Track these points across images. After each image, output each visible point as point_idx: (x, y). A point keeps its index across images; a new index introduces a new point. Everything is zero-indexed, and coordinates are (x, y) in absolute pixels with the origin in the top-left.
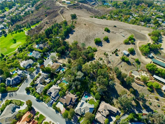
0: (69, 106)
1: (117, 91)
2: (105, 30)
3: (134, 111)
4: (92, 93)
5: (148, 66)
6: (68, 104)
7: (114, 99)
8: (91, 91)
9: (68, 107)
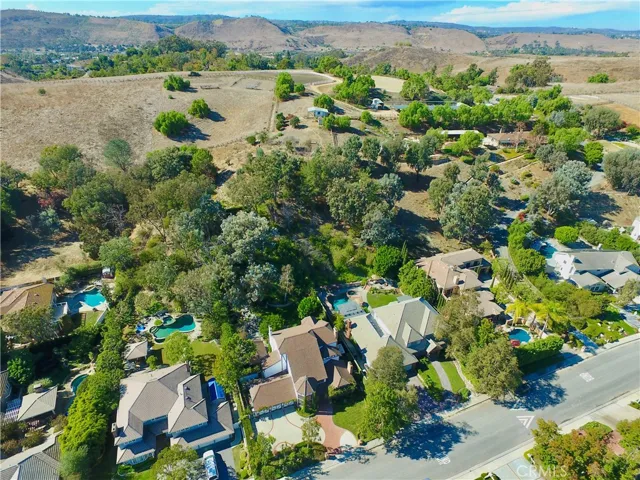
0: (330, 379)
1: (411, 213)
2: (171, 88)
3: (497, 229)
4: (350, 275)
5: (407, 116)
6: (322, 376)
7: (428, 238)
8: (340, 271)
9: (335, 384)
